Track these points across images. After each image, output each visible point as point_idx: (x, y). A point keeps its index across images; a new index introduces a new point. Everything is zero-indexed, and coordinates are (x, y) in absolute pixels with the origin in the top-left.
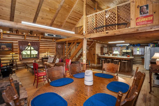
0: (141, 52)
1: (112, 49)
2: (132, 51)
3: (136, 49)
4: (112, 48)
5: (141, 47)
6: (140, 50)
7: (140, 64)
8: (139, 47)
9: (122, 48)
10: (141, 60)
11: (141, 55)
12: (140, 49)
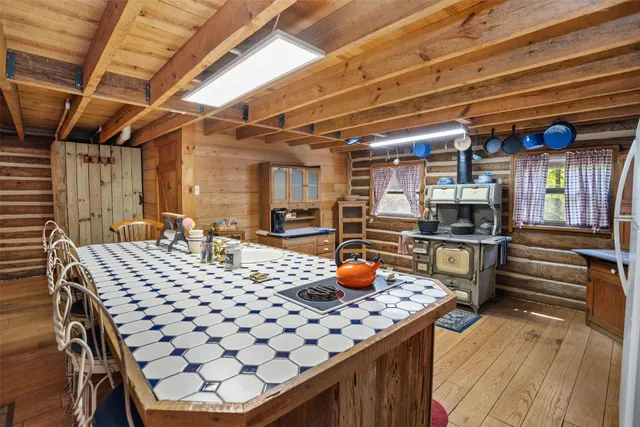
0: (585, 200)
1: (367, 183)
2: (505, 193)
3: (538, 173)
4: (368, 173)
5: (580, 161)
6: (574, 188)
7: (575, 307)
8: (563, 160)
9: (430, 170)
10: (583, 278)
11: (584, 234)
12: (574, 172)
